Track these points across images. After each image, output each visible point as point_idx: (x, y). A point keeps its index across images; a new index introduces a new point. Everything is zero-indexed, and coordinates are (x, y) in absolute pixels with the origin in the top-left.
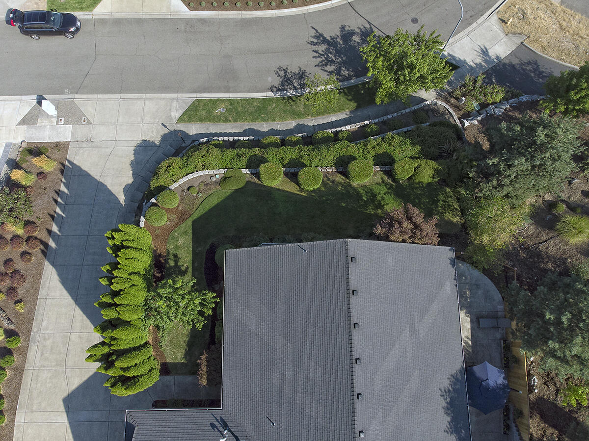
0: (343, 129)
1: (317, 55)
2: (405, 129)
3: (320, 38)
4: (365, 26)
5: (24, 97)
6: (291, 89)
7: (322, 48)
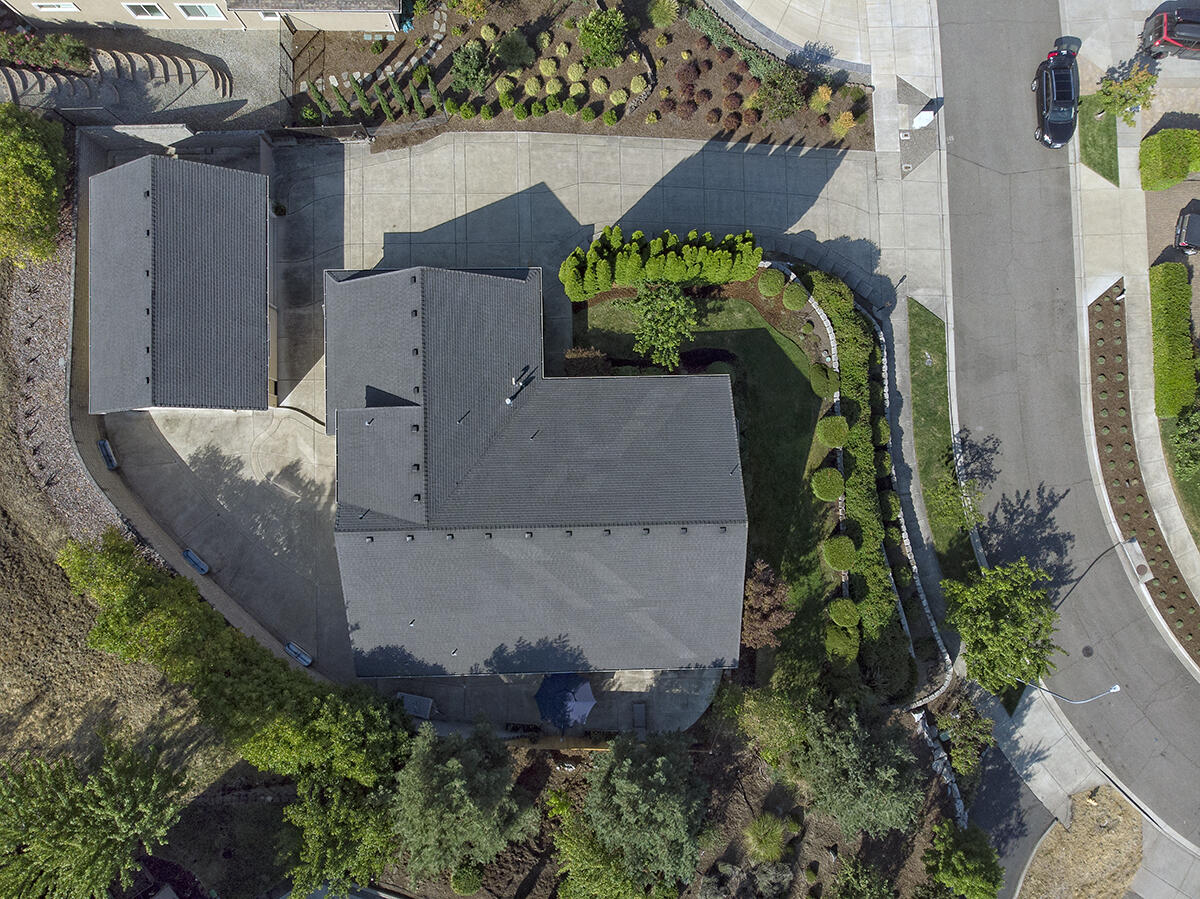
0: (905, 535)
1: (1022, 497)
2: (904, 621)
3: (1050, 502)
4: (1074, 572)
5: (940, 80)
6: (965, 458)
7: (1034, 506)
